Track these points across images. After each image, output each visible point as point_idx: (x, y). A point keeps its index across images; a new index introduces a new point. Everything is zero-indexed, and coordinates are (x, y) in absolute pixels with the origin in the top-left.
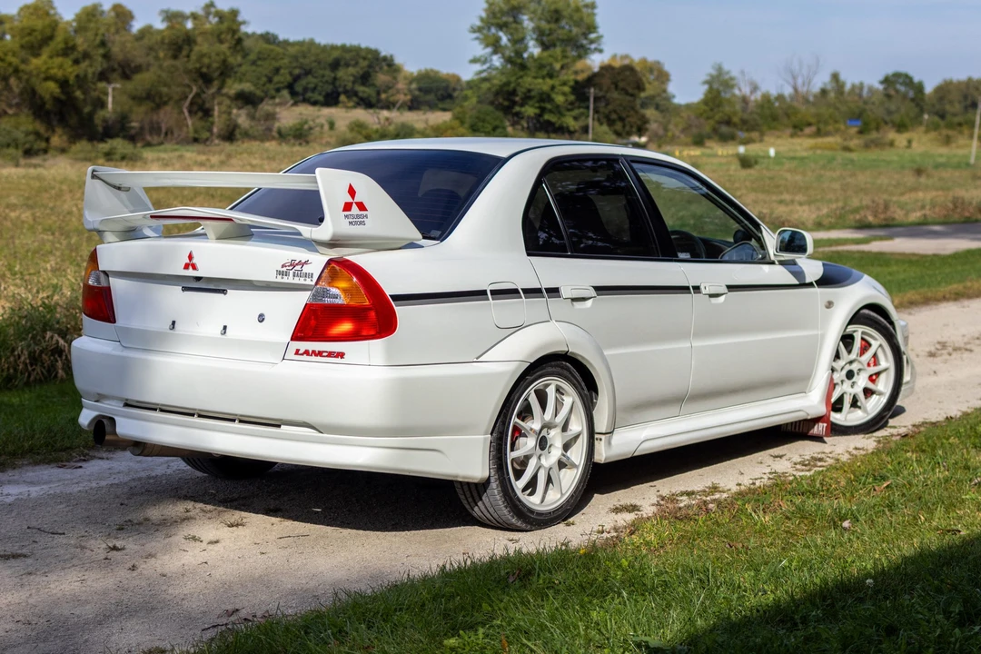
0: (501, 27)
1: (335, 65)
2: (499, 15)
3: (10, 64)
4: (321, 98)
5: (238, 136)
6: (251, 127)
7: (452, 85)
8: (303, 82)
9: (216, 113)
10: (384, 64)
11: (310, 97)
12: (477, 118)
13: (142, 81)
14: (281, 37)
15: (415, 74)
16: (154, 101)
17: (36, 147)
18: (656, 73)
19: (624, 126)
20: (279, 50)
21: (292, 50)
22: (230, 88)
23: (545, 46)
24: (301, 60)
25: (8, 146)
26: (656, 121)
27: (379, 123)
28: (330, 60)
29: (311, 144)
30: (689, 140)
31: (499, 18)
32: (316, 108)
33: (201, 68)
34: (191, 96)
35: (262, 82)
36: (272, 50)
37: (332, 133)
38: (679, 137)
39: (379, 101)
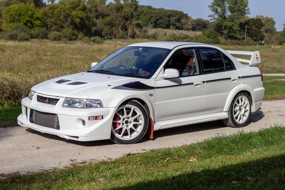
0: (219, 5)
1: (169, 16)
2: (218, 2)
3: (67, 13)
4: (164, 26)
5: (135, 37)
6: (139, 34)
7: (206, 24)
8: (159, 21)
9: (129, 30)
10: (185, 16)
11: (161, 26)
12: (209, 34)
13: (108, 19)
14: (153, 7)
15: (195, 20)
16: (111, 25)
17: (73, 38)
18: (271, 21)
19: (256, 38)
20: (152, 11)
21: (157, 11)
22: (133, 22)
23: (232, 12)
24: (159, 14)
25: (65, 37)
26: (267, 37)
27: (179, 34)
28: (168, 14)
29: (157, 40)
30: (278, 43)
31: (218, 3)
32: (163, 29)
33: (125, 16)
34: (122, 24)
35: (147, 21)
36: (150, 11)
37: (165, 37)
38: (274, 42)
39: (182, 28)
